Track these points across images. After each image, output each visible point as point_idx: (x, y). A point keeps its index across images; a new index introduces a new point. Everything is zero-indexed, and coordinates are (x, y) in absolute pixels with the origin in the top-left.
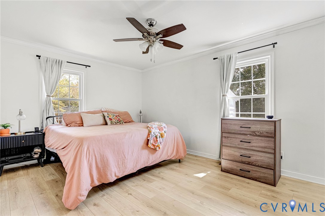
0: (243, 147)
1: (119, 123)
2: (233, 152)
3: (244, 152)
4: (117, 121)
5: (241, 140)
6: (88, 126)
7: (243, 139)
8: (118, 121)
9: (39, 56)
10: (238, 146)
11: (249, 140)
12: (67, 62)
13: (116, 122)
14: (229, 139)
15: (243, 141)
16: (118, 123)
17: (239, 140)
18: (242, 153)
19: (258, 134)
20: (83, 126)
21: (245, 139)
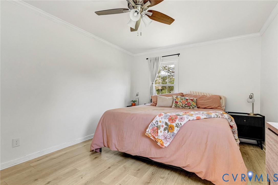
1: (188, 108)
4: (184, 104)
6: (159, 107)
8: (187, 105)
9: (147, 59)
12: (162, 57)
13: (184, 106)
16: (186, 108)
20: (156, 106)
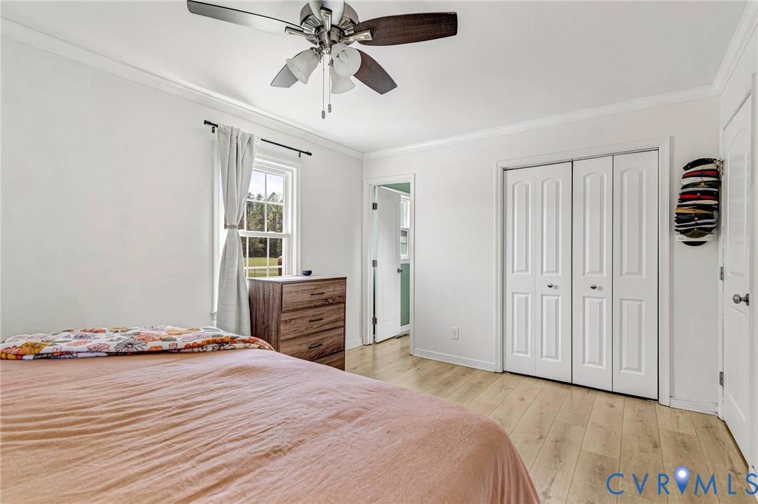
0: (312, 331)
2: (297, 348)
3: (312, 339)
5: (309, 319)
7: (314, 316)
10: (306, 332)
11: (320, 314)
14: (293, 322)
15: (313, 319)
17: (306, 321)
18: (310, 342)
19: (331, 301)
21: (316, 315)
